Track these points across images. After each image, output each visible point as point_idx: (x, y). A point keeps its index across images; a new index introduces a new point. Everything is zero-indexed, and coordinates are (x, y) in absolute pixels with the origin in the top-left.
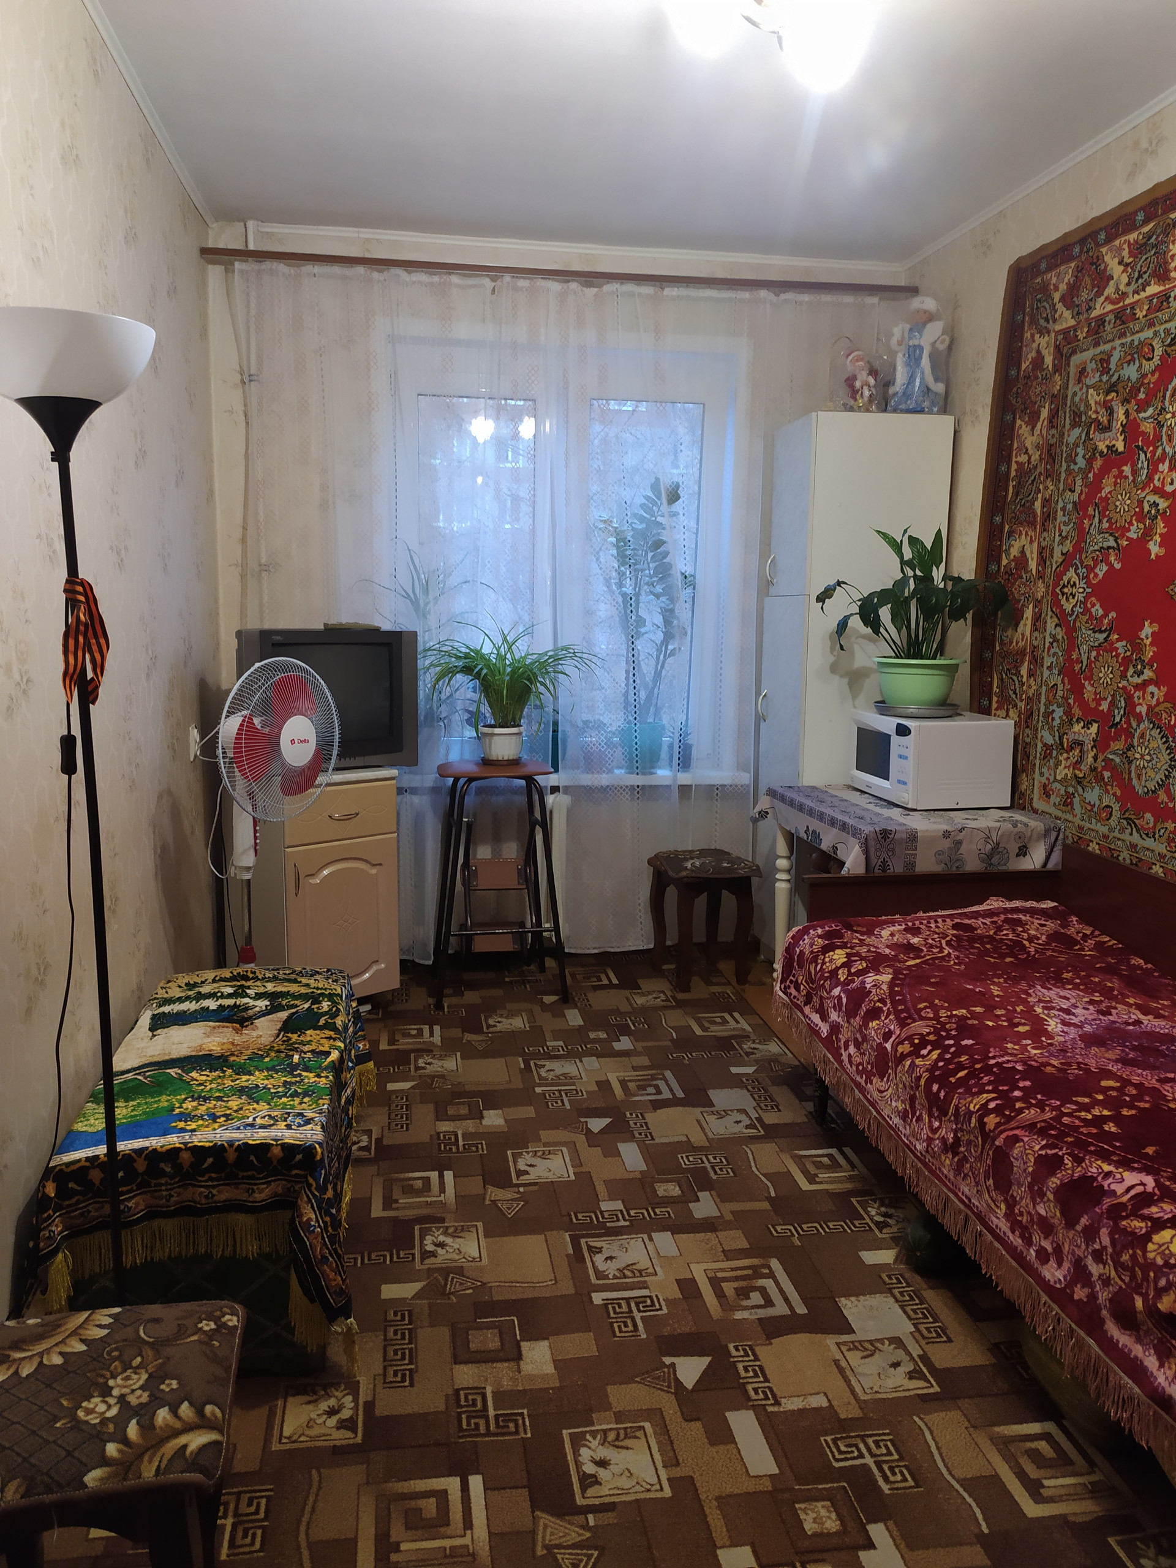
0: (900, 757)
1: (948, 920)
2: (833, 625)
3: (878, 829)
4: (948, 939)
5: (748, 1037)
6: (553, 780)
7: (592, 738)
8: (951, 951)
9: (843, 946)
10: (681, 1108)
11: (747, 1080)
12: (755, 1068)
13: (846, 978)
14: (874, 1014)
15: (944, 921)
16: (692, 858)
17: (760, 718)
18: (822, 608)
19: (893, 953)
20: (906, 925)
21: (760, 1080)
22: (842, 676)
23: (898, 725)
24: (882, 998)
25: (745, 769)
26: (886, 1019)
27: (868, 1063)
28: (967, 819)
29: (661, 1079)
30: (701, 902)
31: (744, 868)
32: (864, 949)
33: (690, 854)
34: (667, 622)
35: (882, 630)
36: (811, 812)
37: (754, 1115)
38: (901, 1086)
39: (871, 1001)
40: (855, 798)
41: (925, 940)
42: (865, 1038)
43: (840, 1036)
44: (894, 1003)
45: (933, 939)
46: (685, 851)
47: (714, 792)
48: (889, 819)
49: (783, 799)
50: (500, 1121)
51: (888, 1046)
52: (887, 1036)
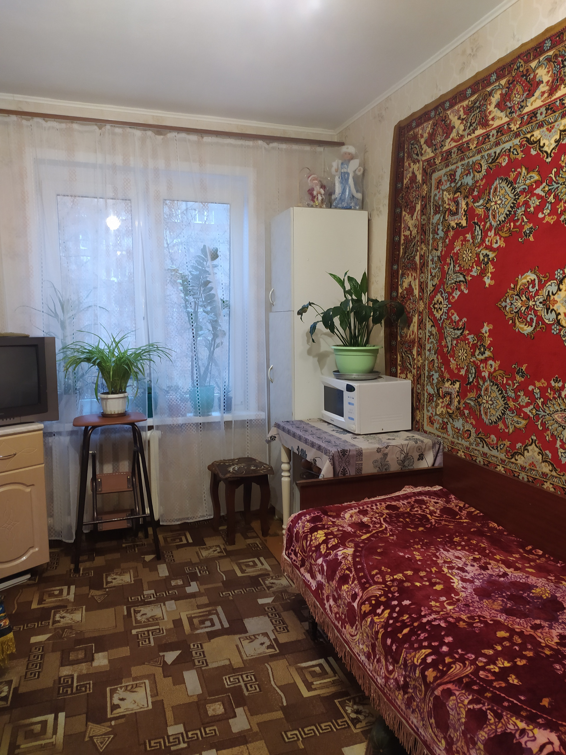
0: (350, 403)
1: (383, 503)
2: (308, 328)
3: (339, 450)
4: (384, 516)
5: (269, 575)
6: (150, 422)
7: (173, 396)
8: (387, 526)
9: (323, 528)
10: (226, 637)
11: (268, 608)
12: (273, 598)
13: (326, 552)
14: (344, 579)
15: (381, 504)
16: (233, 465)
17: (269, 381)
18: (301, 318)
19: (353, 530)
20: (359, 508)
21: (276, 607)
22: (314, 357)
23: (347, 385)
24: (349, 567)
25: (263, 410)
26: (352, 583)
27: (342, 614)
28: (389, 439)
29: (214, 614)
30: (240, 491)
31: (264, 469)
32: (335, 529)
33: (232, 462)
34: (214, 328)
35: (335, 330)
36: (300, 438)
37: (272, 637)
38: (365, 635)
39: (342, 569)
40: (324, 427)
41: (371, 518)
42: (340, 596)
43: (324, 592)
44: (356, 569)
45: (376, 518)
46: (229, 460)
47: (245, 424)
48: (345, 441)
49: (283, 429)
50: (105, 662)
51: (355, 605)
52: (354, 597)
